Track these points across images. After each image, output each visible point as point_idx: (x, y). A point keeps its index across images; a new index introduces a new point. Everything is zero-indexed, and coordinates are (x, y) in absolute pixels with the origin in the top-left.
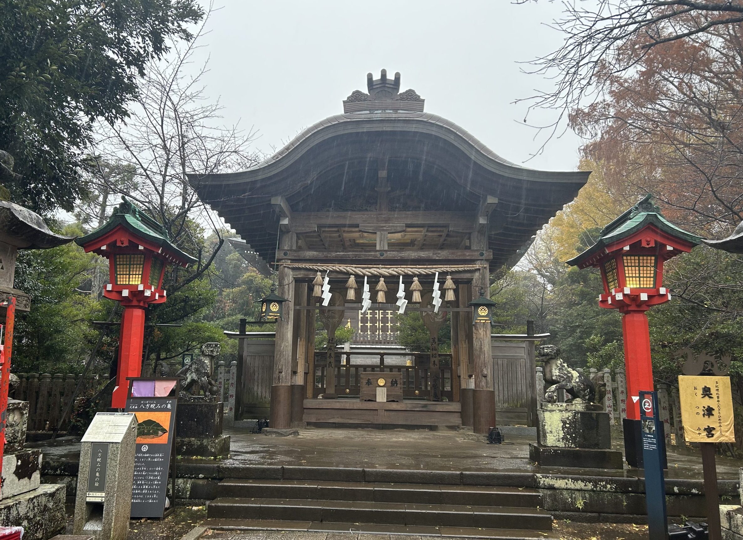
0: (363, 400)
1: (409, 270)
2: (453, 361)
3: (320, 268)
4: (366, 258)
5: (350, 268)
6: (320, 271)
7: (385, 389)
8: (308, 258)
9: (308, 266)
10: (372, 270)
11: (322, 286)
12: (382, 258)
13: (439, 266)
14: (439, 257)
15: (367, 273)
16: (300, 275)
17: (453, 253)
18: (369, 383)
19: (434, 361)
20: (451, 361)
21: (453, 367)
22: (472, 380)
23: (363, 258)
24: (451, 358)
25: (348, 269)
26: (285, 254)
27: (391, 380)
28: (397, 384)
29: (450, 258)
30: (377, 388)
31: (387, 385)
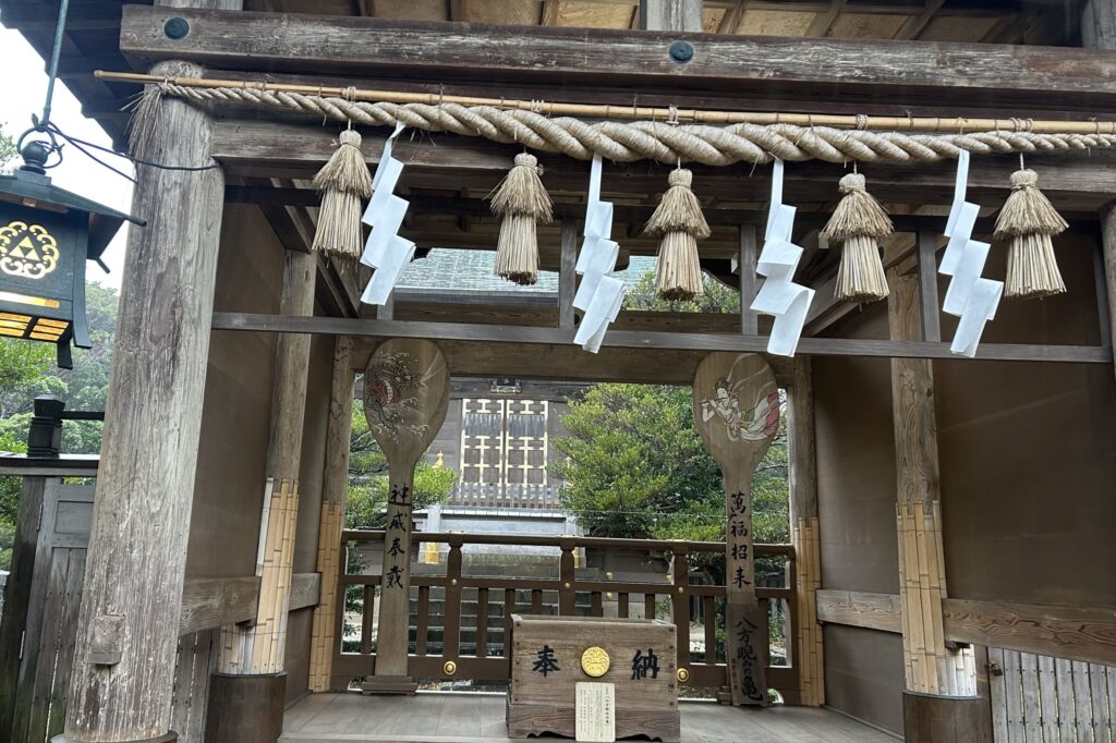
0: (520, 732)
1: (823, 134)
2: (800, 572)
3: (358, 110)
4: (601, 68)
5: (520, 116)
6: (360, 126)
7: (608, 690)
8: (294, 53)
9: (292, 94)
10: (633, 132)
11: (365, 203)
12: (680, 71)
13: (972, 122)
14: (972, 78)
15: (607, 143)
16: (251, 142)
17: (1035, 63)
18: (546, 663)
19: (740, 571)
20: (793, 569)
21: (801, 589)
22: (967, 661)
23: (586, 66)
24: (793, 559)
25: (507, 118)
26: (175, 31)
27: (631, 654)
28: (656, 670)
29: (1023, 84)
30: (580, 686)
31: (618, 672)
